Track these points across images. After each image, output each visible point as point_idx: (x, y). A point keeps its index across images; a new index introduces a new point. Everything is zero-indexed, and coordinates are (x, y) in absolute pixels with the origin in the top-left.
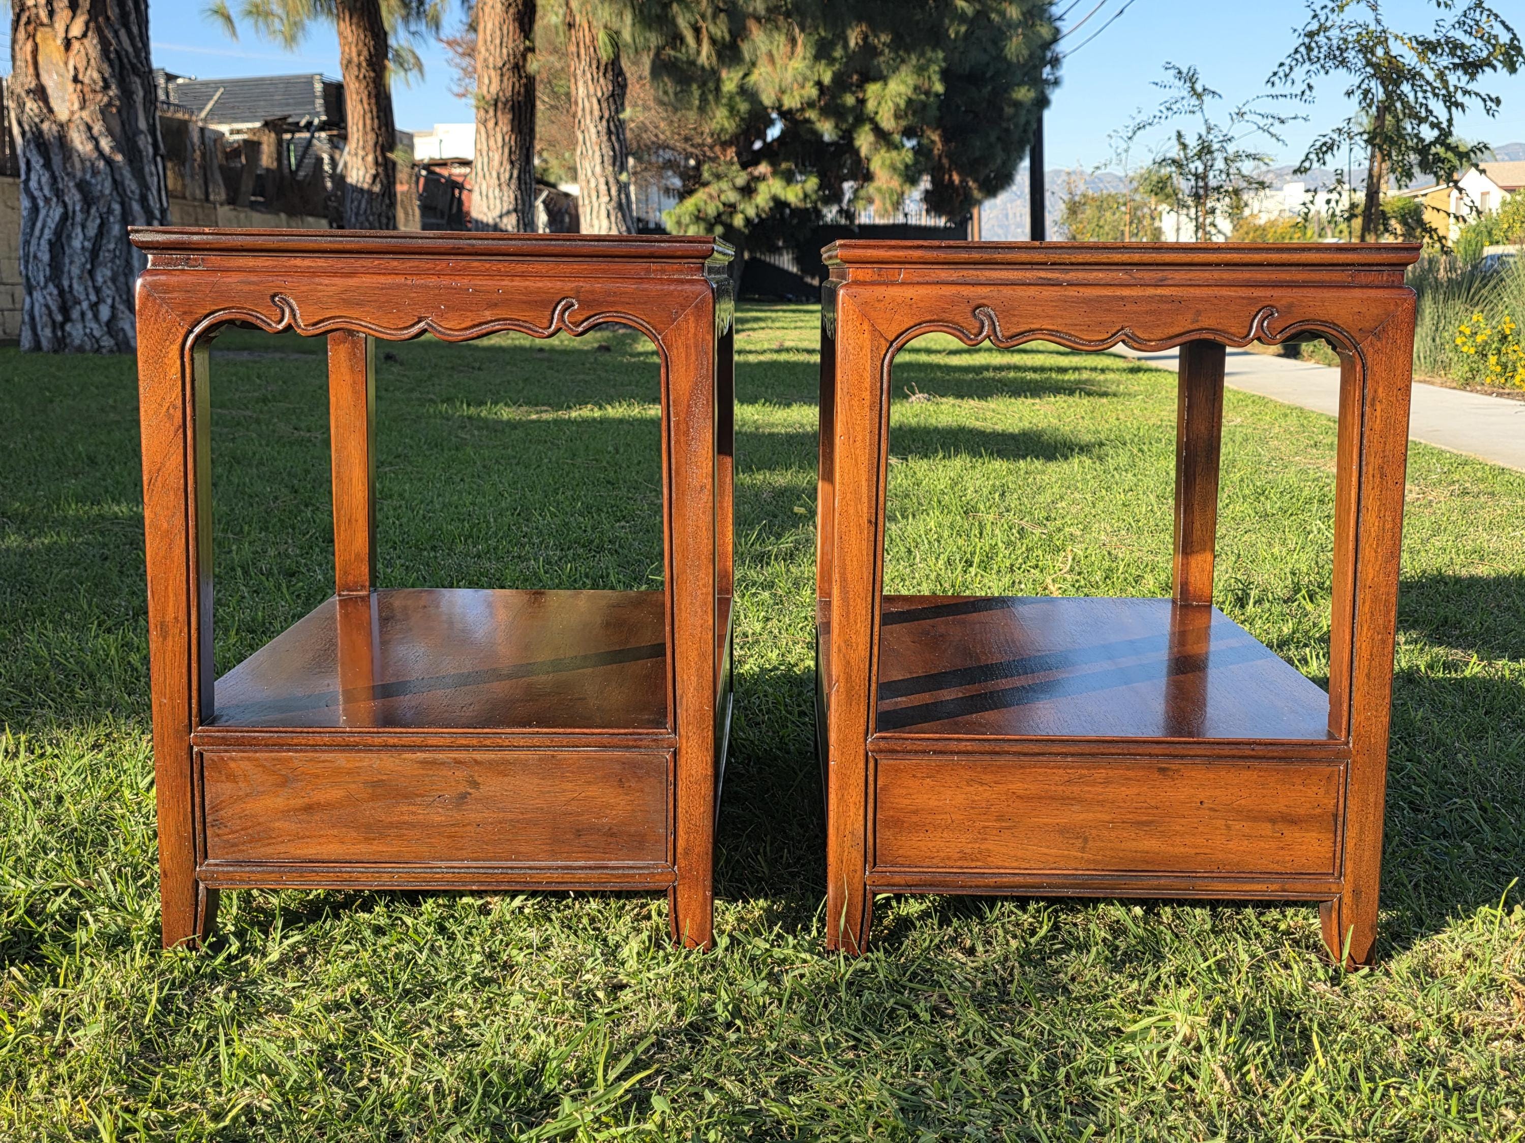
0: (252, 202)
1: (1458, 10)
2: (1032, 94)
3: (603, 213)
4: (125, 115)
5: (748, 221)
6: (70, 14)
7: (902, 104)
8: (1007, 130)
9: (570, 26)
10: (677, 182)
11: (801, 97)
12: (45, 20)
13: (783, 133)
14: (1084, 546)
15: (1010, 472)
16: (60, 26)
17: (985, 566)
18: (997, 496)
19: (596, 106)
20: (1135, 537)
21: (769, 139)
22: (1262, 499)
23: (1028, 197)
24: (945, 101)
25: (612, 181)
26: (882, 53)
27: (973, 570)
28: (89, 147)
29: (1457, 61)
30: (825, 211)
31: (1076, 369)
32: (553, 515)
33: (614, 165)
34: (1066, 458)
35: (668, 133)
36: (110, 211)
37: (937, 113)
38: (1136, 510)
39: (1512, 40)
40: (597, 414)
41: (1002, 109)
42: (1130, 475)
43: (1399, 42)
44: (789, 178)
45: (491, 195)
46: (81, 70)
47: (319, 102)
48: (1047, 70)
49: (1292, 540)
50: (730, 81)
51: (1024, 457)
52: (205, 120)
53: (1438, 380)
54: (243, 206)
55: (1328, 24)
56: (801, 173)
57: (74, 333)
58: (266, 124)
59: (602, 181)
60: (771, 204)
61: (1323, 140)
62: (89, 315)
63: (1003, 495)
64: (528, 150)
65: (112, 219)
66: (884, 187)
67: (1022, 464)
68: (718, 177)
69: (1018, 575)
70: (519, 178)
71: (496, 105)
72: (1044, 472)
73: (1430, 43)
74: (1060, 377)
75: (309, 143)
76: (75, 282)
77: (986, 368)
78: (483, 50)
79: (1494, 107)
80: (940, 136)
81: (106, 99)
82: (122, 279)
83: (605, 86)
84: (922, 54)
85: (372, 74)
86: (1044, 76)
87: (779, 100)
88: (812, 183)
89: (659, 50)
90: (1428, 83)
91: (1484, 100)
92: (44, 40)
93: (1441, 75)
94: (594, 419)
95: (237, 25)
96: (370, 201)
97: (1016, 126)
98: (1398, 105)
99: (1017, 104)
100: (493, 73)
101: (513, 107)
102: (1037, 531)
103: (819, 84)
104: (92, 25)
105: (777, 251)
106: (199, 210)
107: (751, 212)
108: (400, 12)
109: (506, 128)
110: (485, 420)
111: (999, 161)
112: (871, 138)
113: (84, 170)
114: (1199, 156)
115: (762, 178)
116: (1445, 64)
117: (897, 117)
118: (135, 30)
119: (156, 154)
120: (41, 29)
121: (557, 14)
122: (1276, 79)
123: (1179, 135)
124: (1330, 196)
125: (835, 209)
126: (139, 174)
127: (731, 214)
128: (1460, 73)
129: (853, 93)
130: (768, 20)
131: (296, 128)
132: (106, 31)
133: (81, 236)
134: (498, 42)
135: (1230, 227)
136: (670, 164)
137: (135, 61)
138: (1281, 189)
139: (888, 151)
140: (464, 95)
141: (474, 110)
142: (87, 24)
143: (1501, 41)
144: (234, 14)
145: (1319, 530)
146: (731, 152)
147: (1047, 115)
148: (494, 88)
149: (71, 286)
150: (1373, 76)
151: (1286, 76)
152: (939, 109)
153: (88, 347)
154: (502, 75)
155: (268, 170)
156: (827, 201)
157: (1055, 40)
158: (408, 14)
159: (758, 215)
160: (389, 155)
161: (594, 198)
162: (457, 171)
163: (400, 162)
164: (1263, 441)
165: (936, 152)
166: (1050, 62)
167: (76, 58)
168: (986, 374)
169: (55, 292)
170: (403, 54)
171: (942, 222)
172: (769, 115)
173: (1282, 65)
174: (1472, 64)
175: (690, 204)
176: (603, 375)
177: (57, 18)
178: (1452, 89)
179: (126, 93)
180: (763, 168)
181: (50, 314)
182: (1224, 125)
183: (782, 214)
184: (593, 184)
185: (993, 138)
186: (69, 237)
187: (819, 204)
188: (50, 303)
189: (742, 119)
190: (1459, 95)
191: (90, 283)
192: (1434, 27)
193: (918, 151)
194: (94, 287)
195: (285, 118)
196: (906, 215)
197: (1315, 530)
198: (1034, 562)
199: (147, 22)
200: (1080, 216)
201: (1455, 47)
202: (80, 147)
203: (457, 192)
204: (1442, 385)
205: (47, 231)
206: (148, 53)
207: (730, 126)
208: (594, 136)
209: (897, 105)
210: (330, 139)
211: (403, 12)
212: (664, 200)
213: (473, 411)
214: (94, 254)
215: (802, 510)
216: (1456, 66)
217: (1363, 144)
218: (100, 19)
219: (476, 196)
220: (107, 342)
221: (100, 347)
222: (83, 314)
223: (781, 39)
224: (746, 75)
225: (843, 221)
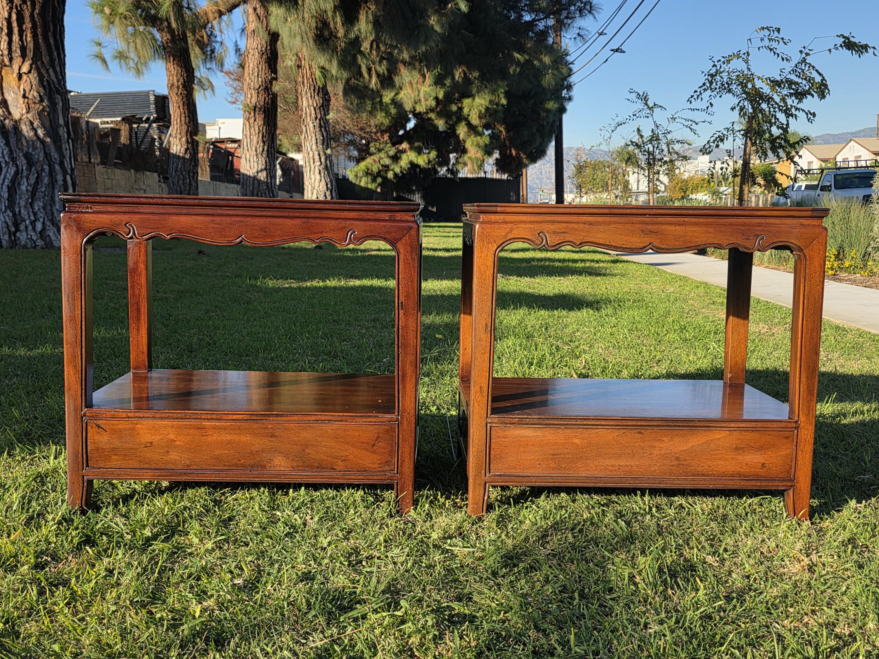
0: (115, 163)
1: (793, 64)
2: (556, 106)
3: (317, 171)
4: (52, 116)
5: (395, 175)
6: (22, 60)
7: (483, 111)
8: (542, 126)
9: (299, 67)
10: (356, 153)
11: (426, 106)
12: (7, 63)
13: (416, 125)
14: (590, 355)
15: (549, 316)
16: (16, 67)
17: (540, 364)
18: (543, 329)
19: (313, 112)
20: (617, 351)
21: (408, 129)
22: (684, 331)
23: (554, 162)
24: (507, 109)
25: (322, 153)
26: (473, 83)
27: (533, 367)
28: (32, 134)
29: (792, 91)
30: (439, 169)
31: (583, 261)
32: (308, 338)
33: (323, 144)
34: (579, 310)
35: (351, 126)
36: (43, 170)
37: (503, 116)
38: (618, 337)
39: (822, 80)
40: (321, 284)
41: (540, 114)
42: (614, 319)
43: (760, 80)
44: (419, 152)
45: (251, 160)
46: (27, 91)
47: (153, 106)
48: (565, 91)
49: (700, 353)
50: (387, 97)
51: (557, 309)
52: (89, 117)
53: (782, 268)
54: (110, 166)
55: (722, 70)
56: (426, 148)
57: (21, 238)
58: (123, 119)
59: (316, 153)
60: (409, 166)
61: (718, 134)
62: (30, 228)
63: (546, 329)
64: (273, 135)
65: (43, 174)
66: (473, 156)
67: (556, 312)
68: (380, 150)
69: (557, 370)
70: (268, 151)
71: (255, 110)
72: (567, 317)
73: (777, 81)
74: (574, 265)
75: (148, 130)
76: (22, 209)
77: (533, 259)
78: (247, 79)
79: (812, 118)
80: (505, 129)
81: (41, 107)
82: (49, 207)
83: (318, 100)
84: (496, 83)
85: (186, 92)
86: (563, 95)
87: (414, 107)
88: (433, 154)
89: (348, 81)
90: (776, 103)
91: (807, 114)
92: (7, 74)
93: (783, 100)
94: (320, 287)
95: (109, 63)
96: (184, 164)
97: (548, 123)
98: (760, 115)
99: (548, 111)
100: (253, 92)
101: (264, 111)
102: (566, 348)
103: (436, 98)
104: (34, 66)
105: (412, 192)
106: (86, 168)
107: (398, 170)
108: (201, 57)
109: (261, 123)
110: (260, 287)
111: (538, 143)
112: (466, 129)
113: (28, 147)
114: (651, 141)
115: (404, 151)
116: (785, 93)
117: (480, 117)
118: (58, 69)
119: (68, 138)
120: (5, 68)
121: (291, 60)
122: (692, 99)
123: (638, 130)
124: (723, 165)
125: (445, 168)
126: (59, 149)
127: (386, 171)
128: (793, 98)
129: (456, 104)
130: (409, 64)
131: (140, 121)
132: (42, 70)
133: (26, 184)
134: (256, 74)
135: (668, 180)
136: (352, 143)
137: (57, 86)
138: (696, 159)
139: (475, 137)
140: (234, 103)
141: (242, 112)
142: (31, 66)
143: (816, 81)
144: (108, 57)
145: (714, 348)
146: (386, 137)
147: (565, 117)
148: (254, 100)
149: (20, 211)
150: (745, 99)
151: (698, 96)
152: (504, 113)
153: (29, 246)
154: (258, 93)
155: (124, 145)
156: (441, 165)
157: (570, 75)
158: (206, 58)
159: (401, 172)
160: (194, 137)
161: (312, 163)
162: (230, 145)
163: (201, 141)
164: (685, 301)
165: (502, 137)
166: (566, 88)
167: (25, 84)
168: (533, 263)
169: (11, 215)
170: (204, 81)
171: (505, 177)
172: (407, 115)
173: (696, 92)
174: (800, 93)
175: (363, 165)
176: (322, 263)
177: (14, 62)
178: (789, 107)
179: (53, 104)
180: (405, 145)
181: (8, 227)
182: (665, 124)
183: (415, 171)
184: (311, 155)
185: (534, 130)
186: (19, 184)
187: (436, 166)
188: (8, 221)
189: (392, 118)
190: (793, 110)
191: (31, 210)
192: (779, 72)
193: (491, 137)
194: (33, 212)
195: (134, 116)
196: (485, 172)
197: (711, 347)
198: (564, 364)
199: (65, 64)
200: (583, 174)
201: (791, 83)
202: (26, 134)
203: (230, 158)
204: (784, 271)
205: (6, 181)
206: (65, 82)
207: (386, 122)
208: (312, 128)
209: (480, 111)
210: (159, 128)
211: (204, 57)
212: (347, 162)
213: (253, 282)
214: (33, 194)
215: (440, 336)
216: (791, 95)
217: (741, 137)
218: (38, 63)
219: (243, 161)
220: (40, 243)
221: (36, 246)
222: (26, 227)
223: (416, 75)
224: (396, 94)
225: (449, 176)
